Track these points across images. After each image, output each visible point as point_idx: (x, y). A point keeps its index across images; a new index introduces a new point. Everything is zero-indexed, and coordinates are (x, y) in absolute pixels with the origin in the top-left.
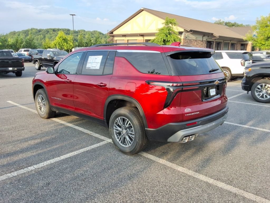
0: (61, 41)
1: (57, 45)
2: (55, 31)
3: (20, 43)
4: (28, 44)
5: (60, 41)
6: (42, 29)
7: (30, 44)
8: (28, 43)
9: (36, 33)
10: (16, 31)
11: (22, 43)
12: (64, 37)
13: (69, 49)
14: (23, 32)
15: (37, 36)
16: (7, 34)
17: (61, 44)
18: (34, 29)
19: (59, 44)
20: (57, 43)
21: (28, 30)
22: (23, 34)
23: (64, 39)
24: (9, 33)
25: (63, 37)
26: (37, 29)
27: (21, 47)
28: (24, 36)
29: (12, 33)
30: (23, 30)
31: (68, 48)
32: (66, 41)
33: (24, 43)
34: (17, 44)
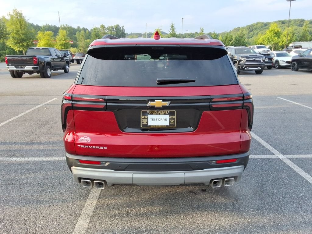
0: (272, 36)
1: (265, 40)
2: (285, 23)
3: (229, 40)
4: (237, 41)
5: (270, 35)
6: (269, 22)
7: (239, 40)
8: (238, 39)
9: (262, 27)
10: (240, 27)
11: (231, 41)
12: (276, 31)
13: (284, 45)
14: (247, 27)
15: (261, 31)
16: (231, 31)
17: (271, 39)
18: (260, 23)
19: (269, 40)
20: (266, 38)
21: (253, 25)
22: (247, 30)
23: (276, 33)
24: (233, 29)
25: (274, 30)
26: (263, 23)
27: (230, 45)
28: (247, 32)
29: (235, 29)
30: (247, 25)
31: (284, 43)
32: (277, 35)
33: (234, 40)
34: (226, 42)
